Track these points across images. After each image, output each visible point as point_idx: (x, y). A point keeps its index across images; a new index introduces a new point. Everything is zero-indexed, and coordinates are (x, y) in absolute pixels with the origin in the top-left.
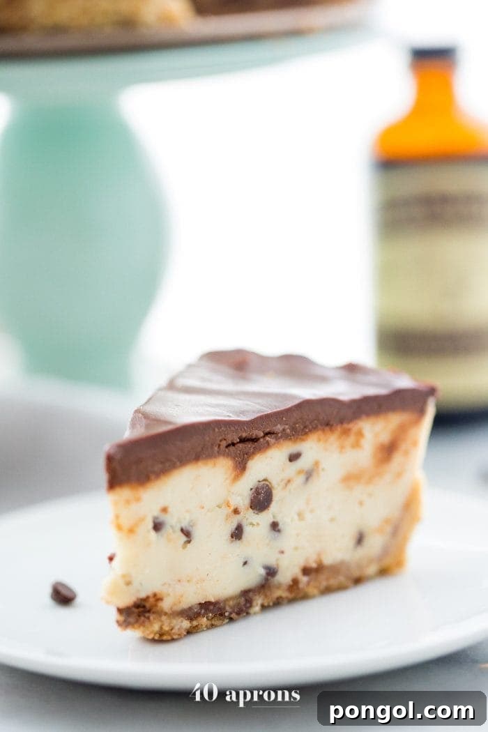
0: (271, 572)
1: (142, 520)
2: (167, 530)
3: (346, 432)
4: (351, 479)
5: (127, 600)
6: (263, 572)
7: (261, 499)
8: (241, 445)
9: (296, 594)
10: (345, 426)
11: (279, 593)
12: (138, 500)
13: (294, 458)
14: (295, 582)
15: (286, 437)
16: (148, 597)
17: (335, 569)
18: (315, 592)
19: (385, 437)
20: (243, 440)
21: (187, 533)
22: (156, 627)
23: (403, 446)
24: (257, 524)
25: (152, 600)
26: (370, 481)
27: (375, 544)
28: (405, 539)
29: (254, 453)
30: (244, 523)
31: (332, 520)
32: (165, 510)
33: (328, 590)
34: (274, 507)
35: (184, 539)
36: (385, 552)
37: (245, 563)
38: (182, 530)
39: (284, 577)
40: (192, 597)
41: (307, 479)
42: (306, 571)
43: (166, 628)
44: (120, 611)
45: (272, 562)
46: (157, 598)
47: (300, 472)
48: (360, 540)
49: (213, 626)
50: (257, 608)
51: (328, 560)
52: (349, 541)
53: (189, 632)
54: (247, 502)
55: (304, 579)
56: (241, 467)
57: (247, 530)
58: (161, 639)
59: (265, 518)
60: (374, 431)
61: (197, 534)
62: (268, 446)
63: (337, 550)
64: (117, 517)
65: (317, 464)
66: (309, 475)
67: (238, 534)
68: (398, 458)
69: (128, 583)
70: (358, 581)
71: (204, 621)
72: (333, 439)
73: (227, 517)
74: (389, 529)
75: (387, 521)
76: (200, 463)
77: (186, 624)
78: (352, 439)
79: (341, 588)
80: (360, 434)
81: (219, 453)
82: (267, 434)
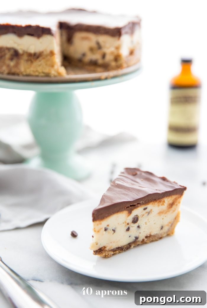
0: (137, 238)
1: (102, 229)
2: (109, 230)
3: (160, 202)
4: (160, 213)
5: (97, 248)
6: (134, 238)
7: (135, 220)
8: (130, 207)
9: (143, 242)
10: (160, 200)
11: (138, 243)
12: (101, 224)
13: (145, 209)
14: (143, 240)
15: (143, 204)
16: (102, 247)
17: (154, 236)
18: (149, 242)
19: (171, 202)
20: (131, 206)
21: (114, 231)
22: (104, 254)
23: (176, 204)
24: (134, 227)
25: (103, 248)
26: (166, 213)
27: (166, 229)
28: (175, 227)
29: (134, 209)
30: (130, 227)
31: (155, 223)
32: (108, 226)
33: (152, 241)
34: (139, 222)
35: (113, 232)
36: (169, 230)
37: (130, 236)
38: (113, 230)
39: (140, 239)
40: (114, 246)
41: (148, 214)
42: (146, 237)
43: (107, 254)
44: (94, 251)
45: (137, 235)
46: (105, 247)
47: (147, 212)
48: (162, 228)
49: (120, 252)
50: (132, 247)
51: (152, 234)
52: (159, 229)
53: (113, 255)
54: (131, 221)
55: (146, 239)
56: (130, 213)
57: (131, 228)
58: (106, 257)
59: (136, 225)
60: (167, 200)
61: (117, 231)
62: (138, 207)
63: (155, 231)
64: (95, 228)
65: (151, 210)
66: (149, 213)
67: (128, 229)
68: (174, 207)
69: (97, 244)
70: (161, 238)
71: (118, 251)
72: (156, 204)
73: (126, 225)
74: (170, 225)
75: (170, 223)
76: (119, 213)
77: (112, 253)
78: (162, 203)
79: (156, 240)
80: (164, 202)
81: (124, 210)
82: (138, 204)
